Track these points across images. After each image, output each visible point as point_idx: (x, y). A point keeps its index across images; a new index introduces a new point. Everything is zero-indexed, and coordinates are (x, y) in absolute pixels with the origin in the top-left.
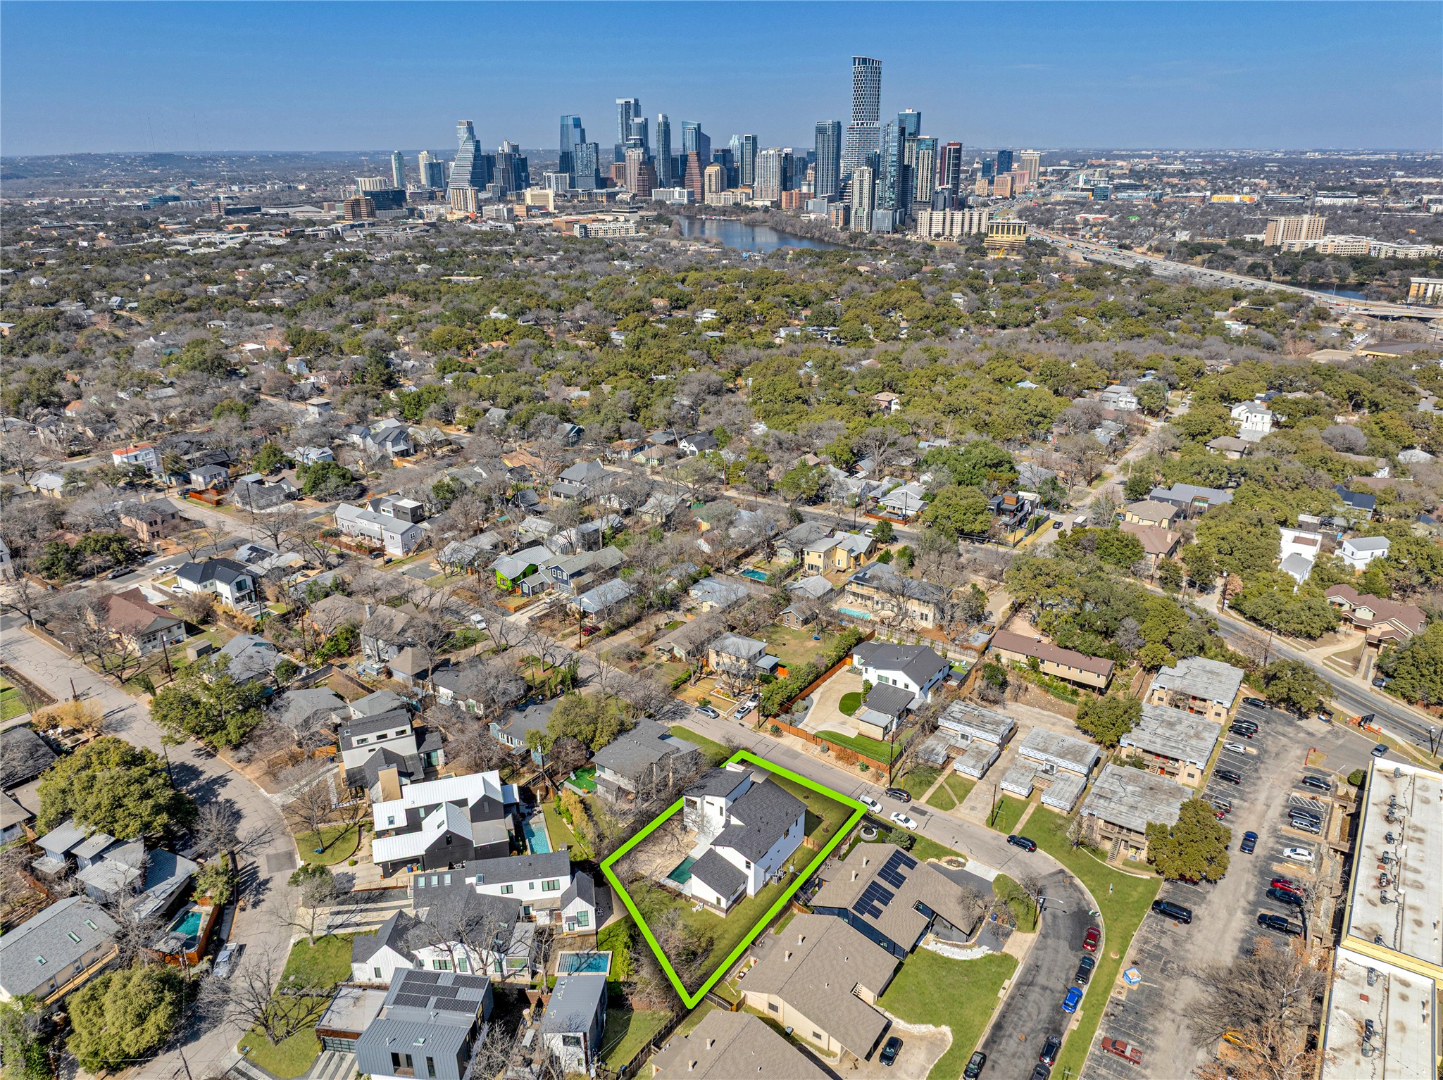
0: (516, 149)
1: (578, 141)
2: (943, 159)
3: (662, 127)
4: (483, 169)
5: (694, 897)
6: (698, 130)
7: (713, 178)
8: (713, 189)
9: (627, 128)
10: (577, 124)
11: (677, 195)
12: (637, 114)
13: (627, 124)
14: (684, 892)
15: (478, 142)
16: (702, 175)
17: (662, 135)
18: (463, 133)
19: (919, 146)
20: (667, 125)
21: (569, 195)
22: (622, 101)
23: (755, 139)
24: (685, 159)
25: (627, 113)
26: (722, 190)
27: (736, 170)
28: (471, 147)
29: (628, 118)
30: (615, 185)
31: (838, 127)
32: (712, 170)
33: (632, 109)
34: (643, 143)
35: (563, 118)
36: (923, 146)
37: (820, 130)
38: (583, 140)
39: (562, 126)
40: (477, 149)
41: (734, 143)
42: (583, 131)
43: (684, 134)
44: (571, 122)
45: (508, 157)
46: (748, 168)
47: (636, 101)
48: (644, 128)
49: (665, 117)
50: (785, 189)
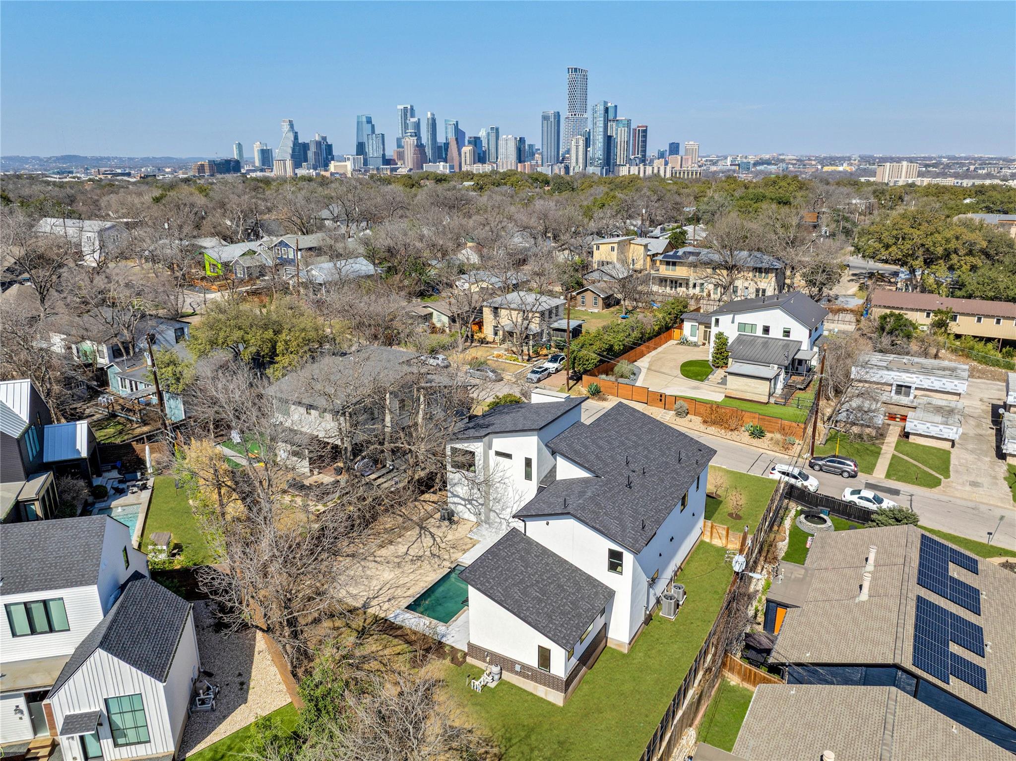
0: (324, 139)
1: (370, 133)
2: (634, 136)
3: (430, 121)
4: (300, 153)
5: (475, 651)
6: (456, 126)
7: (468, 155)
8: (468, 162)
9: (405, 126)
10: (369, 121)
11: (441, 168)
12: (412, 116)
13: (405, 123)
14: (449, 641)
15: (296, 133)
16: (460, 154)
17: (430, 127)
18: (286, 127)
19: (617, 126)
20: (434, 120)
21: (363, 170)
22: (401, 107)
23: (497, 129)
24: (447, 145)
25: (406, 115)
26: (474, 163)
27: (484, 152)
28: (291, 136)
29: (406, 119)
30: (397, 164)
31: (558, 115)
32: (467, 149)
33: (408, 112)
34: (417, 134)
35: (358, 117)
36: (621, 125)
37: (545, 118)
38: (373, 132)
39: (358, 123)
40: (296, 137)
41: (482, 134)
42: (373, 126)
43: (446, 128)
44: (364, 119)
45: (318, 144)
46: (493, 150)
47: (412, 107)
48: (418, 125)
49: (433, 115)
50: (520, 162)
